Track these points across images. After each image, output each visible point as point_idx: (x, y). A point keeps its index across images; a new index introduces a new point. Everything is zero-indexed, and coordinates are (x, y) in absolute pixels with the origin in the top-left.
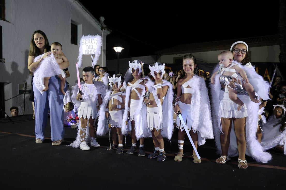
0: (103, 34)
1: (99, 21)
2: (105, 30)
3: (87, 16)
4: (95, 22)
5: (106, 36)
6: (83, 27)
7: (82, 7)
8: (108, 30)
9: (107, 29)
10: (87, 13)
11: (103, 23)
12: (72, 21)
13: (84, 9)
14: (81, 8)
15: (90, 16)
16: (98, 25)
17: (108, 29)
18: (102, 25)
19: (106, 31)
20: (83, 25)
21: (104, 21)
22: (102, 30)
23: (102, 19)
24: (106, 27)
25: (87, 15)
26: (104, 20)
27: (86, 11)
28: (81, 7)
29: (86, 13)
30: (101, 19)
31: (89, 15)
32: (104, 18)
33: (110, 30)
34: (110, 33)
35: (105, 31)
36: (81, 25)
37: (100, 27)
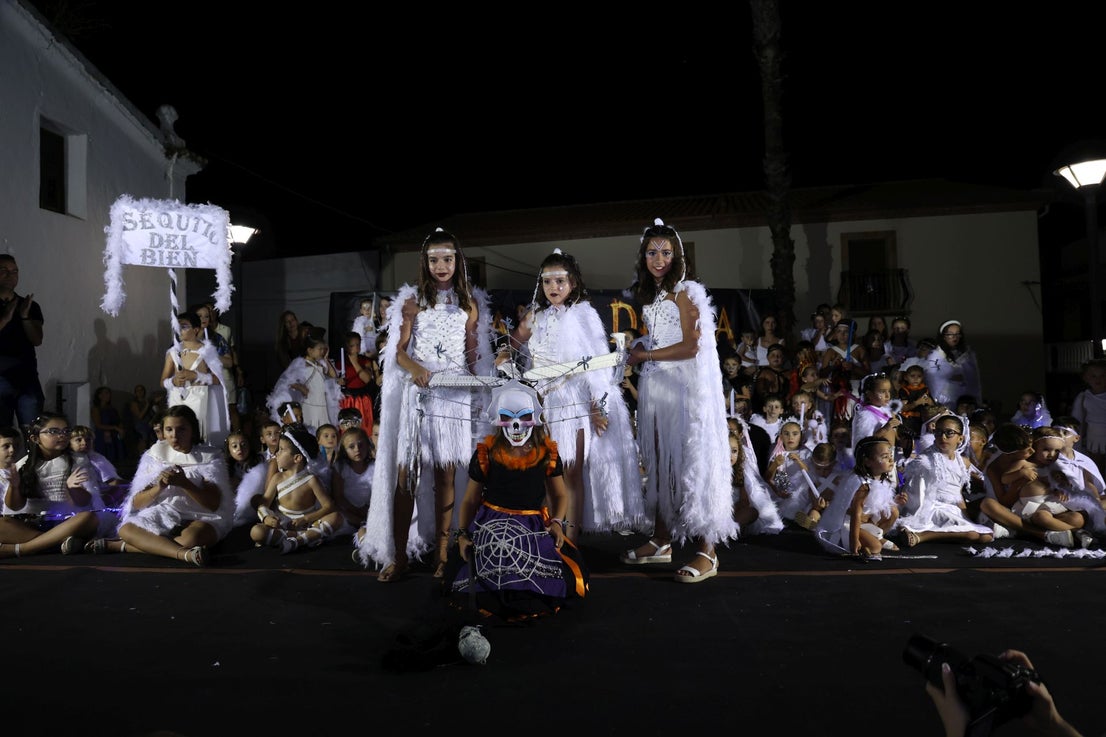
0: (174, 173)
1: (157, 122)
2: (179, 157)
3: (109, 104)
4: (140, 125)
5: (184, 180)
6: (90, 144)
7: (86, 69)
8: (193, 159)
9: (188, 154)
10: (106, 92)
11: (173, 132)
12: (43, 119)
13: (94, 77)
14: (80, 70)
15: (121, 103)
16: (153, 141)
17: (194, 154)
18: (166, 137)
19: (184, 160)
20: (89, 137)
21: (176, 125)
22: (170, 159)
23: (169, 115)
24: (184, 145)
25: (107, 101)
26: (177, 118)
27: (101, 84)
28: (83, 67)
29: (102, 91)
30: (163, 115)
31: (114, 98)
32: (174, 112)
33: (200, 158)
34: (200, 169)
35: (179, 160)
36: (83, 138)
37: (162, 147)
